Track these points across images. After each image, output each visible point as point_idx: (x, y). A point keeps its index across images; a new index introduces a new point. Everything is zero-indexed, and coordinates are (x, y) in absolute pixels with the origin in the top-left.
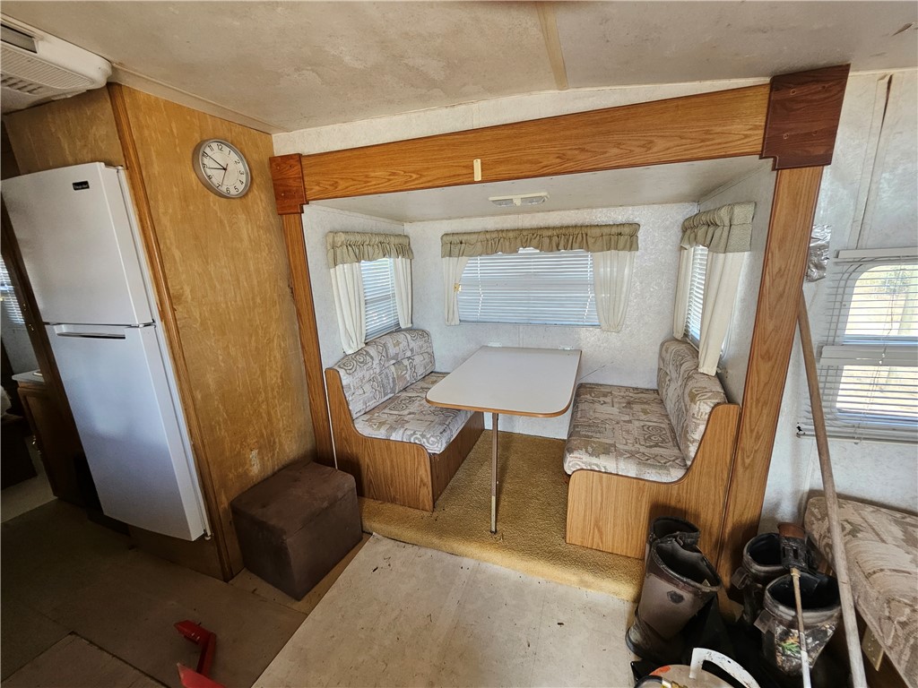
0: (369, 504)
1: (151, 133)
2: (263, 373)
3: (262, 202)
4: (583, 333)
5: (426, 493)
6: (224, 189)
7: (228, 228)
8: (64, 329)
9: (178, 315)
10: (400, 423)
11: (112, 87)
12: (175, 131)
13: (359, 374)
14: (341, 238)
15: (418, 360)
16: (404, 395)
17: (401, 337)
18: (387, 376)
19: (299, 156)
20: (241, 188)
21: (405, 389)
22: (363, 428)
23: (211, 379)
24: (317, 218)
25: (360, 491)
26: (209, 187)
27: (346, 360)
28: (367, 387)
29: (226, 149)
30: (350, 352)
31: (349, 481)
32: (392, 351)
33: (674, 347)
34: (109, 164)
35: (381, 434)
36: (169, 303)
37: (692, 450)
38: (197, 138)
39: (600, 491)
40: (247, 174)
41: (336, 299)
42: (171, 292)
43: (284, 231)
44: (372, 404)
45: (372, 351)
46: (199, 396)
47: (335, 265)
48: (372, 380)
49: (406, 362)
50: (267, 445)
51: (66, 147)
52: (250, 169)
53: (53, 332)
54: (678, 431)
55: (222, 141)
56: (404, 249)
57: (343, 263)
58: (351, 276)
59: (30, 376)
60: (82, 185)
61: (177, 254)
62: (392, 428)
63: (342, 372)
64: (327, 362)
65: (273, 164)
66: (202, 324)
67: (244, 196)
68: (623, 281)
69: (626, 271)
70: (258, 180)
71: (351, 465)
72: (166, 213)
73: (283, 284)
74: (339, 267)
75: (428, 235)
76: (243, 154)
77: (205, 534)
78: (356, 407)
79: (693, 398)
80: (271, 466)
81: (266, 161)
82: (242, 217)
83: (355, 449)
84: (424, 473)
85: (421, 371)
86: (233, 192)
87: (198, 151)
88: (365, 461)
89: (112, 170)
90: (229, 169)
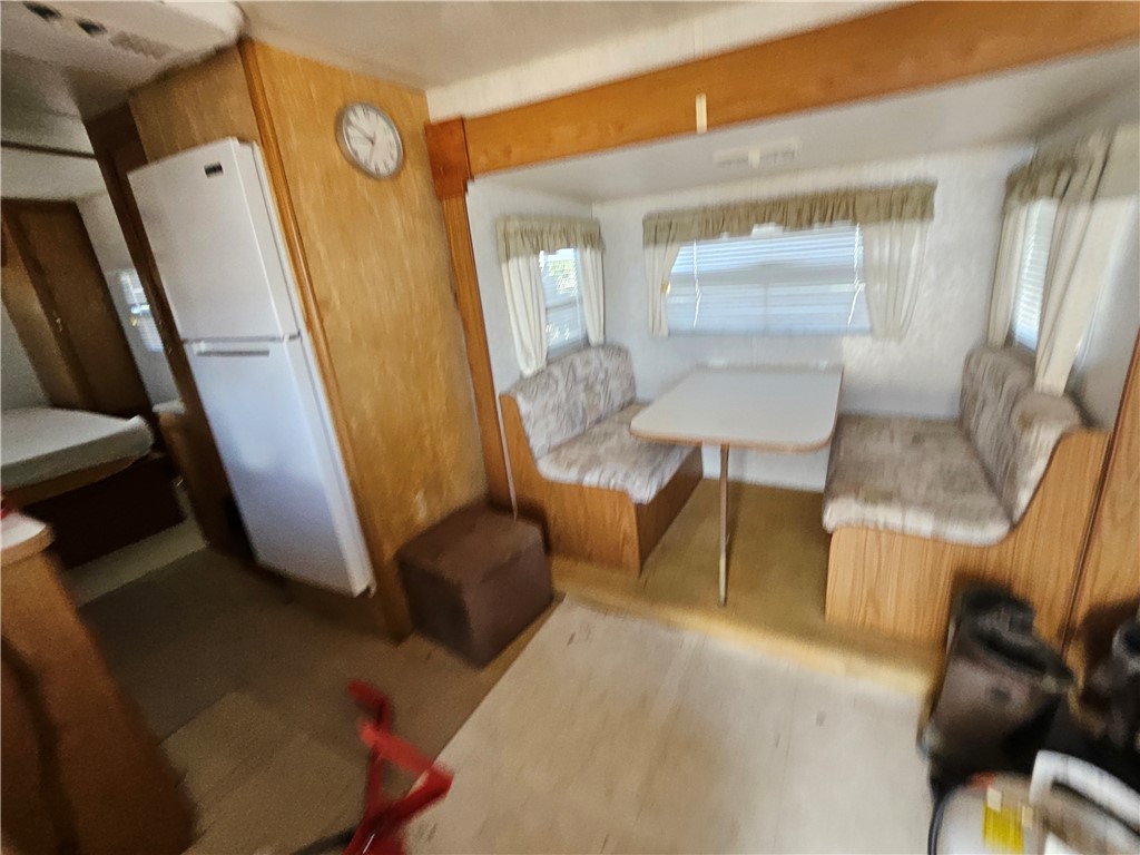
0: (558, 564)
1: (288, 97)
2: (425, 398)
3: (417, 181)
4: (846, 342)
5: (631, 552)
6: (372, 168)
7: (378, 216)
8: (203, 347)
9: (326, 325)
10: (594, 462)
11: (243, 43)
12: (314, 96)
13: (540, 401)
14: (514, 225)
15: (614, 384)
16: (597, 429)
17: (592, 354)
18: (575, 404)
19: (462, 121)
20: (392, 165)
21: (599, 421)
22: (548, 469)
23: (367, 404)
24: (484, 199)
25: (548, 545)
26: (355, 164)
27: (523, 383)
28: (552, 418)
29: (373, 115)
30: (528, 372)
31: (532, 533)
32: (581, 372)
33: (988, 359)
34: (242, 140)
35: (570, 476)
36: (315, 312)
37: (1024, 497)
38: (339, 102)
39: (876, 553)
40: (398, 147)
41: (510, 304)
42: (318, 298)
43: (444, 219)
44: (557, 440)
45: (556, 371)
46: (354, 425)
47: (508, 258)
48: (557, 408)
49: (599, 388)
50: (434, 486)
51: (195, 126)
52: (402, 140)
53: (193, 350)
54: (998, 474)
55: (369, 105)
56: (592, 238)
57: (517, 256)
58: (527, 273)
59: (170, 407)
60: (214, 170)
61: (322, 250)
62: (584, 469)
63: (520, 399)
64: (501, 385)
65: (430, 134)
66: (353, 335)
67: (395, 175)
68: (908, 267)
69: (915, 250)
70: (411, 153)
71: (533, 513)
72: (308, 197)
73: (445, 288)
74: (513, 263)
75: (625, 218)
76: (393, 120)
77: (368, 589)
78: (538, 441)
79: (1026, 423)
80: (440, 512)
81: (420, 129)
82: (394, 203)
83: (537, 496)
84: (628, 524)
85: (618, 400)
86: (383, 170)
87: (340, 121)
88: (552, 510)
89: (246, 149)
90: (377, 142)
